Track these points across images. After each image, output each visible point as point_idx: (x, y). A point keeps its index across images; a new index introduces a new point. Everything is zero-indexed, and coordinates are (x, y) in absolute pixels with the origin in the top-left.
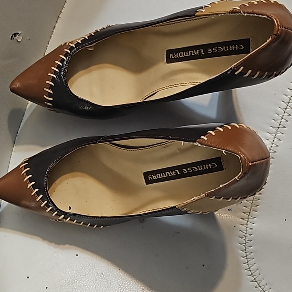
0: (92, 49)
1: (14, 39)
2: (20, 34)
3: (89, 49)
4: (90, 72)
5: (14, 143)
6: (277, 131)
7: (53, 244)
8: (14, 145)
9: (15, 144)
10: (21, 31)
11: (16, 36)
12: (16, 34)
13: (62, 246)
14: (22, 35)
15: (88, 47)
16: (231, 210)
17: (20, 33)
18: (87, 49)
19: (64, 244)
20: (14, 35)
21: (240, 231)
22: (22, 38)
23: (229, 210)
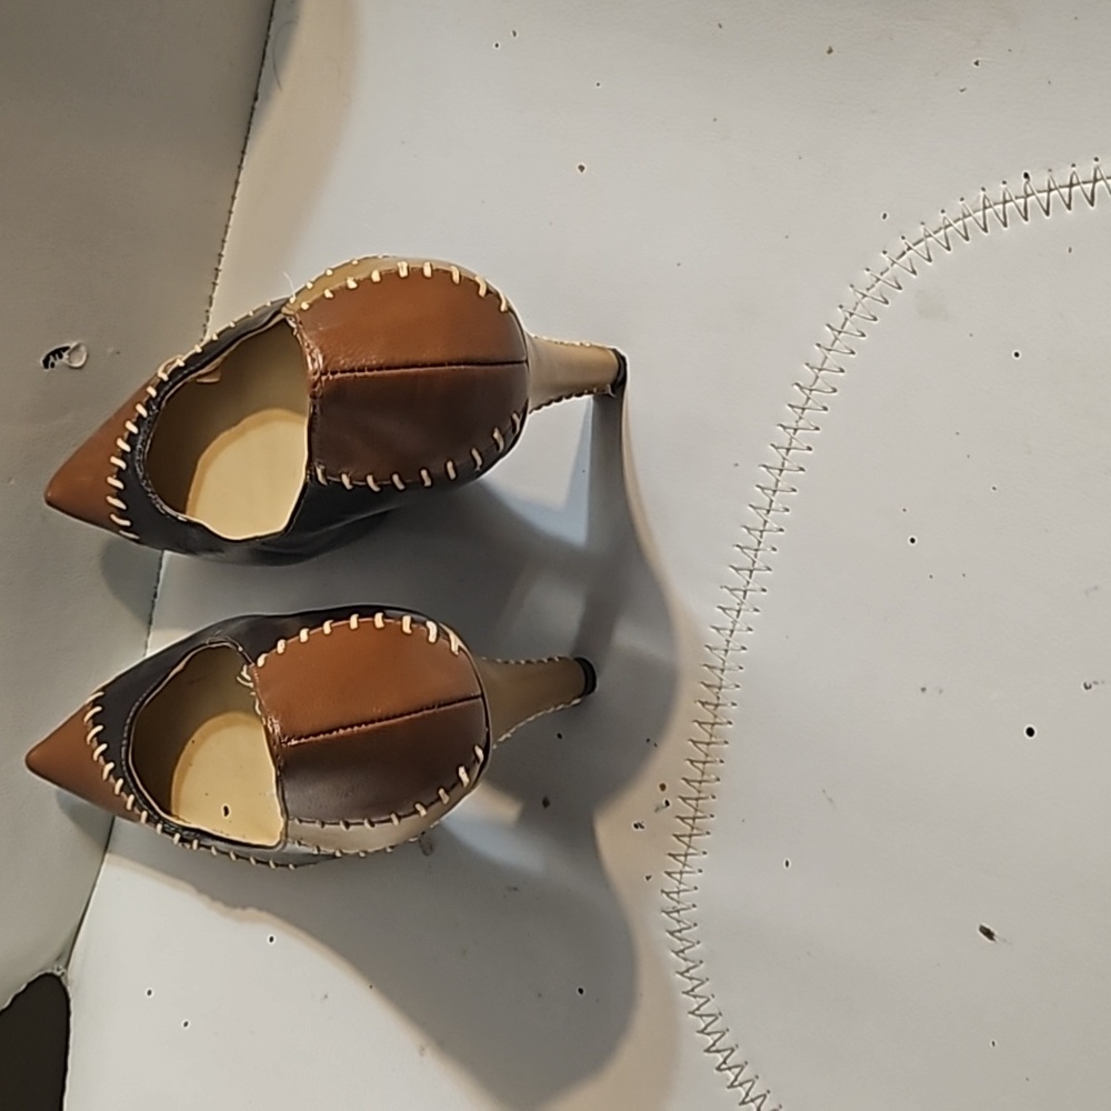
0: (214, 377)
1: (57, 363)
2: (77, 348)
3: (205, 380)
4: (243, 433)
5: (150, 623)
6: (749, 582)
7: (219, 905)
8: (149, 629)
9: (152, 627)
10: (74, 340)
11: (61, 357)
12: (58, 352)
13: (238, 911)
14: (83, 348)
15: (200, 376)
16: (642, 827)
17: (72, 345)
18: (199, 380)
19: (244, 907)
20: (52, 357)
21: (663, 891)
22: (87, 356)
23: (636, 826)
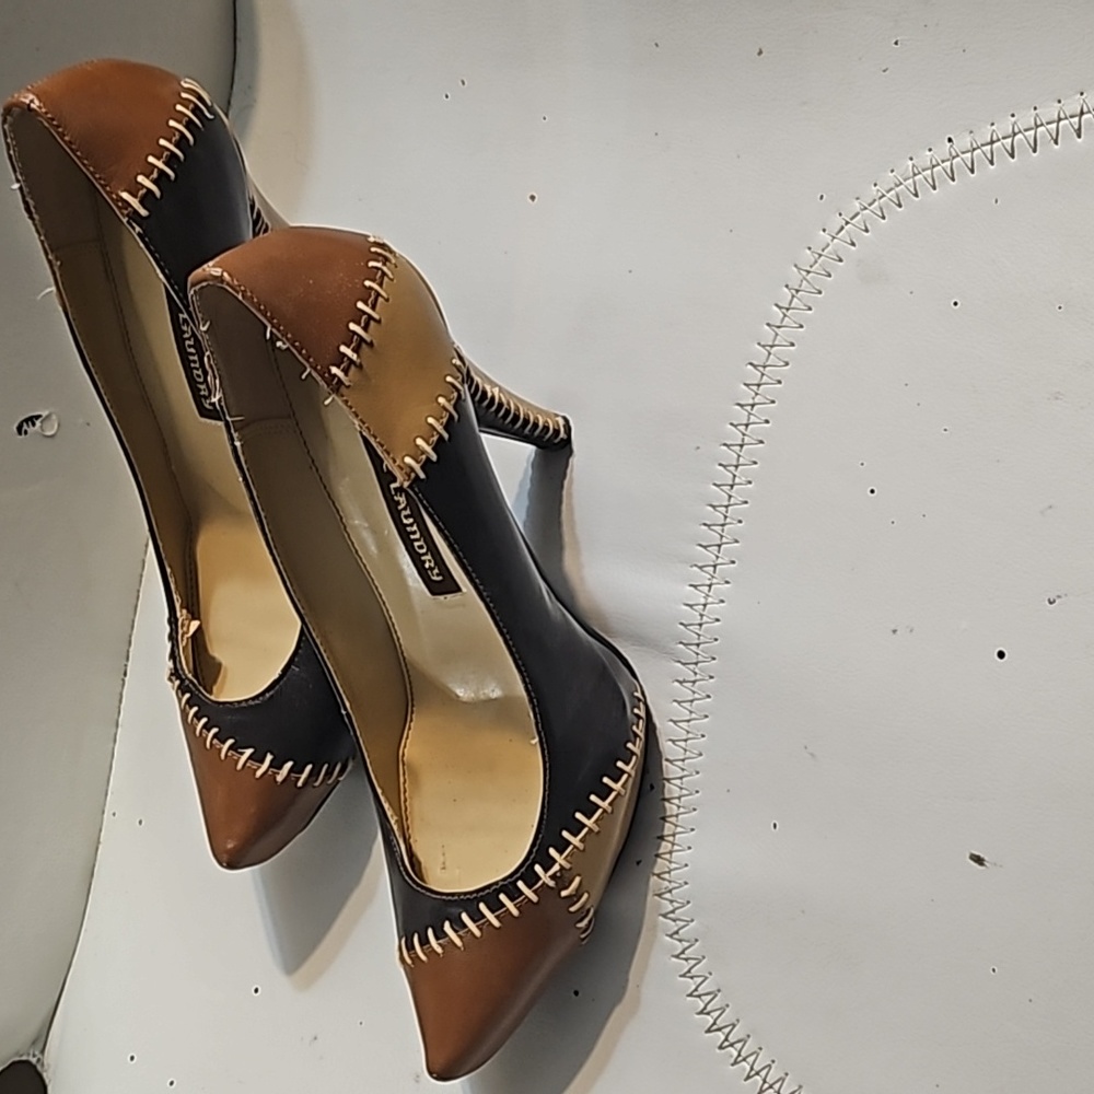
1: (29, 431)
2: (48, 417)
6: (717, 557)
10: (46, 408)
11: (34, 424)
12: (31, 420)
14: (54, 417)
17: (44, 414)
20: (25, 424)
22: (59, 425)
